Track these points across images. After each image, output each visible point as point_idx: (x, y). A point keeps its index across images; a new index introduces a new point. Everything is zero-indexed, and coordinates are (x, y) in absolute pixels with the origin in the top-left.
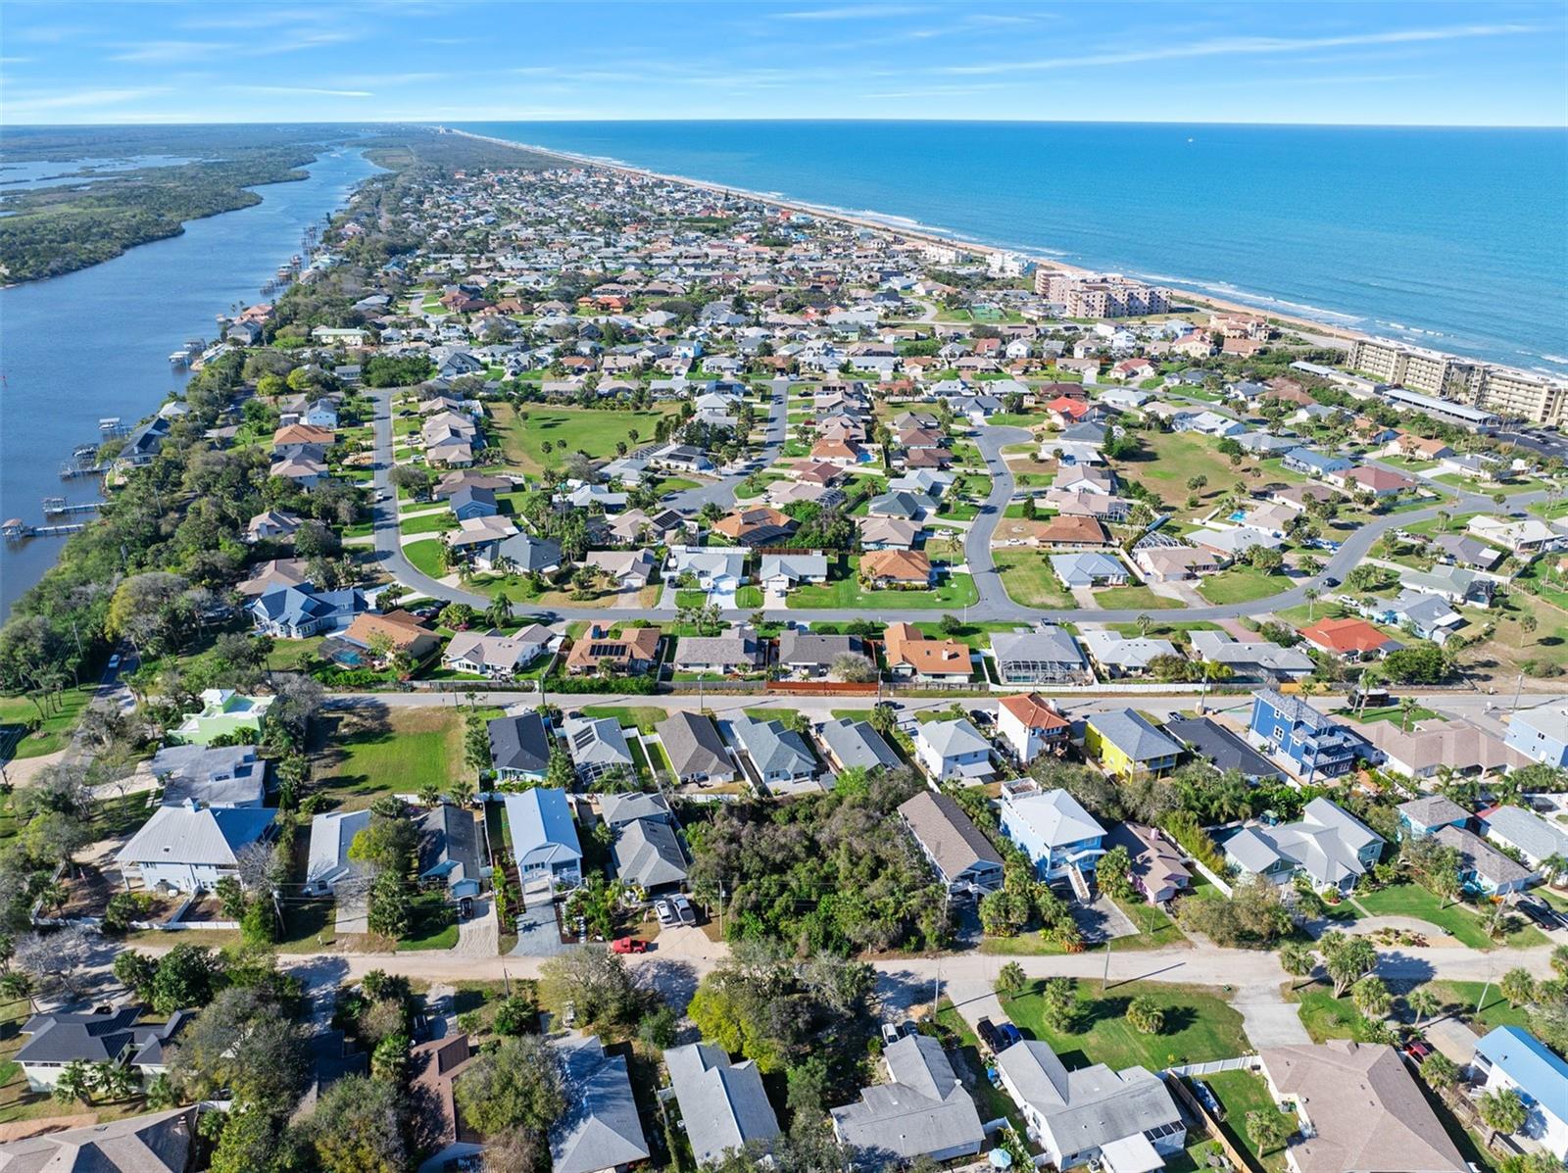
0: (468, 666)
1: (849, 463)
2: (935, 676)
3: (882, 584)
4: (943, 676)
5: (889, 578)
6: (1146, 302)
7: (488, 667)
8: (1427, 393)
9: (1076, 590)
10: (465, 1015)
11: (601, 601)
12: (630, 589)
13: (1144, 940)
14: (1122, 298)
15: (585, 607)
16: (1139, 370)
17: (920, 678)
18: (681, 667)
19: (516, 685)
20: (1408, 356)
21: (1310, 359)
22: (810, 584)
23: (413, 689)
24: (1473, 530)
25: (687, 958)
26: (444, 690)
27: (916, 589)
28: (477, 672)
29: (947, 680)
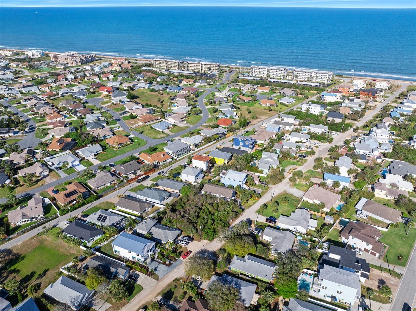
0: (25, 221)
1: (63, 119)
2: (164, 162)
3: (120, 146)
4: (166, 161)
5: (121, 144)
6: (90, 59)
7: (33, 218)
8: (175, 70)
9: (164, 131)
10: (173, 299)
11: (40, 183)
12: (45, 177)
13: (265, 191)
14: (84, 59)
15: (36, 188)
16: (109, 76)
17: (161, 163)
18: (97, 189)
19: (51, 218)
20: (168, 62)
21: (144, 66)
22: (99, 153)
23: (11, 239)
24: (216, 96)
25: (200, 248)
26: (24, 233)
27: (129, 144)
28: (30, 222)
29: (167, 161)
